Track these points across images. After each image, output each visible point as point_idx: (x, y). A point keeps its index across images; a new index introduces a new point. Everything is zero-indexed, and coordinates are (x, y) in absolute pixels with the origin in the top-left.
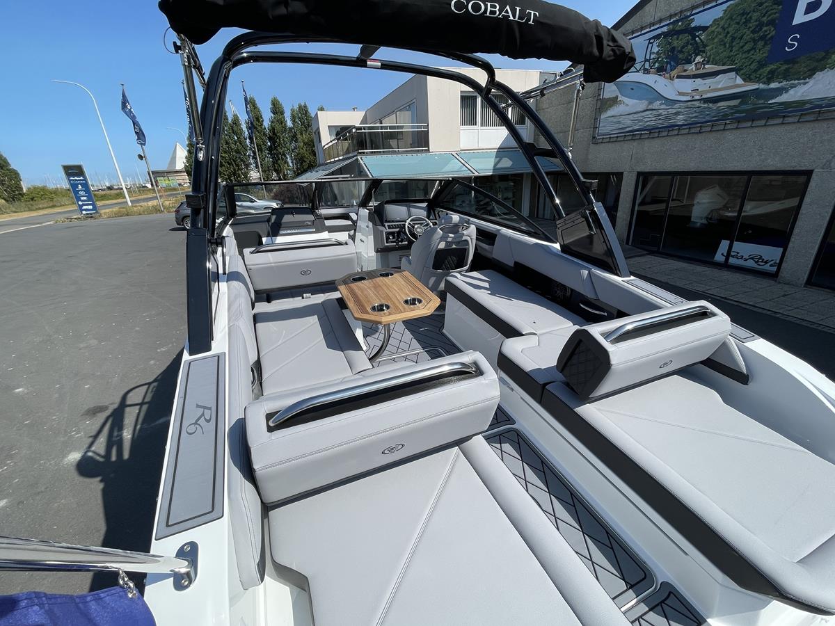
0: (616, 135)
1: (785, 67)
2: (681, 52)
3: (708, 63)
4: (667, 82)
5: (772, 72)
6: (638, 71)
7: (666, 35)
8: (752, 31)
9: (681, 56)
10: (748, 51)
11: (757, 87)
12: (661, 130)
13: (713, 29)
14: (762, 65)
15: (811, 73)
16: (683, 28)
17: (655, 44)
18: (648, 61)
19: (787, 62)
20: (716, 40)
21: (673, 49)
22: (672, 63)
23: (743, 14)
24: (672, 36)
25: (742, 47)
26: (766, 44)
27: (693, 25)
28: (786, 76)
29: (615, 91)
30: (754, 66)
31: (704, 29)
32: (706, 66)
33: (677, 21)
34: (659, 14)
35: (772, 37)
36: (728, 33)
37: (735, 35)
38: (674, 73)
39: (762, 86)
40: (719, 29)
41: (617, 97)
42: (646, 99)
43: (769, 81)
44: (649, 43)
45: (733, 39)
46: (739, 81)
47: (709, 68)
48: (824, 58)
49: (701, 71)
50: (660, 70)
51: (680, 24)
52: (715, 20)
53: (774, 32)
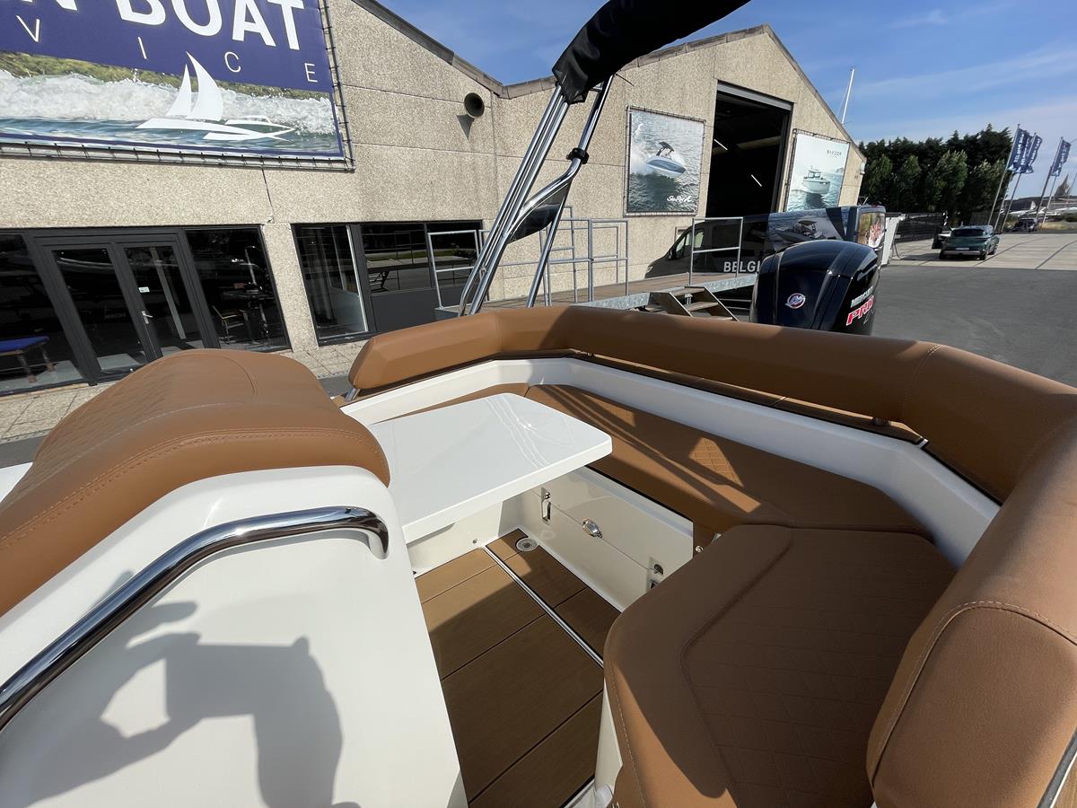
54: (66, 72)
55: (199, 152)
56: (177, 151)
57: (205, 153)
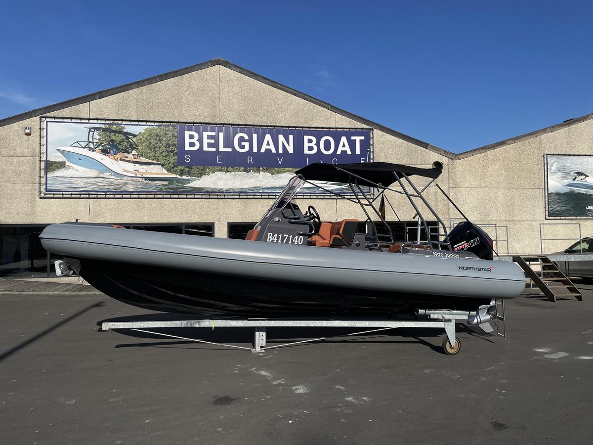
0: (70, 193)
1: (187, 169)
2: (121, 145)
3: (142, 156)
4: (113, 161)
5: (181, 170)
6: (82, 147)
7: (104, 130)
8: (165, 146)
9: (120, 147)
10: (166, 157)
11: (176, 177)
12: (115, 193)
13: (140, 137)
14: (175, 166)
15: (200, 175)
16: (117, 129)
17: (95, 133)
18: (93, 143)
19: (188, 167)
20: (144, 144)
21: (113, 141)
22: (114, 150)
23: (157, 136)
24: (110, 132)
25: (161, 153)
26: (174, 155)
27: (125, 130)
28: (189, 174)
29: (61, 157)
30: (171, 165)
31: (135, 136)
32: (141, 158)
33: (113, 124)
34: (94, 115)
35: (176, 153)
36: (151, 143)
37: (156, 145)
38: (116, 156)
39: (178, 177)
40: (145, 140)
41: (64, 163)
42: (96, 169)
43: (181, 174)
44: (90, 131)
45: (155, 148)
46: (165, 171)
47: (143, 159)
48: (203, 170)
49: (138, 160)
50: (104, 152)
51: (114, 126)
52: (140, 133)
53: (177, 151)
54: (285, 172)
55: (316, 195)
56: (309, 195)
57: (318, 195)
